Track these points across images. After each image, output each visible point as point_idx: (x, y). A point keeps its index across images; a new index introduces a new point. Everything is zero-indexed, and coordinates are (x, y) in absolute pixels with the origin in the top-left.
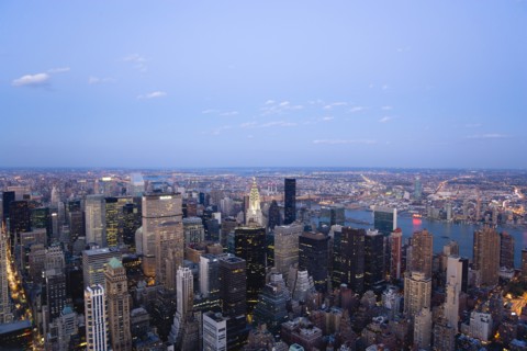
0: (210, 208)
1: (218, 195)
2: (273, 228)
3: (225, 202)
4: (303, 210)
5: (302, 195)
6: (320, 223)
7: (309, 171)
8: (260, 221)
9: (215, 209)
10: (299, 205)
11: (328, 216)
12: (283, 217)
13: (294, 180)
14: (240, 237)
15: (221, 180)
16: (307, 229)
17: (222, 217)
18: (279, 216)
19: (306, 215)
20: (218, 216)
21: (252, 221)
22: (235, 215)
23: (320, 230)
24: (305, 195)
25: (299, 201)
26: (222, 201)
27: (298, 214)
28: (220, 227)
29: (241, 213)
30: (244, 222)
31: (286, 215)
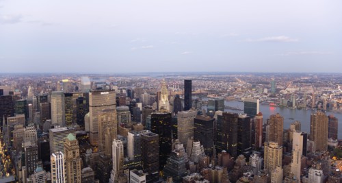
0: (135, 100)
1: (140, 91)
2: (176, 113)
3: (145, 96)
4: (197, 101)
5: (196, 91)
6: (208, 110)
7: (200, 74)
8: (168, 109)
9: (138, 101)
10: (194, 98)
11: (213, 105)
12: (183, 105)
13: (190, 81)
14: (155, 119)
15: (141, 81)
16: (199, 113)
17: (143, 106)
18: (180, 105)
19: (198, 105)
20: (140, 105)
21: (162, 108)
22: (151, 105)
23: (208, 114)
24: (198, 91)
25: (194, 95)
26: (143, 95)
27: (193, 104)
28: (141, 112)
29: (155, 103)
30: (158, 109)
31: (185, 104)
